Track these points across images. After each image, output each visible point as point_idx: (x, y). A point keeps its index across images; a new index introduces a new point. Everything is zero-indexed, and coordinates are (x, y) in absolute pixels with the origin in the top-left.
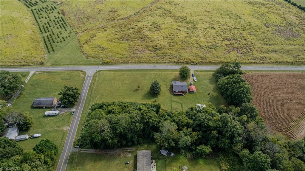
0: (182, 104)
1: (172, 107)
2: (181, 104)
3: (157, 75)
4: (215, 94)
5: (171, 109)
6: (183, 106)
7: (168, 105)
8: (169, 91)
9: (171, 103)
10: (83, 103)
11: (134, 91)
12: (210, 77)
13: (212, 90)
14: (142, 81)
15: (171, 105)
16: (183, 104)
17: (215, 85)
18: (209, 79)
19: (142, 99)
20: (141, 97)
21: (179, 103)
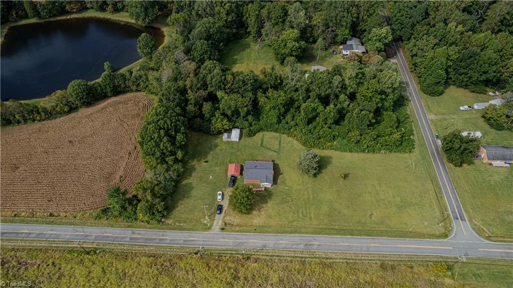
0: (261, 146)
1: (278, 142)
2: (263, 145)
3: (303, 213)
4: (194, 163)
5: (280, 139)
6: (260, 142)
7: (285, 145)
8: (280, 171)
9: (279, 148)
10: (433, 154)
11: (348, 174)
12: (181, 204)
13: (195, 171)
14: (335, 198)
15: (280, 145)
16: (259, 145)
17: (183, 183)
18: (188, 197)
19: (330, 158)
20: (333, 161)
21: (267, 148)
